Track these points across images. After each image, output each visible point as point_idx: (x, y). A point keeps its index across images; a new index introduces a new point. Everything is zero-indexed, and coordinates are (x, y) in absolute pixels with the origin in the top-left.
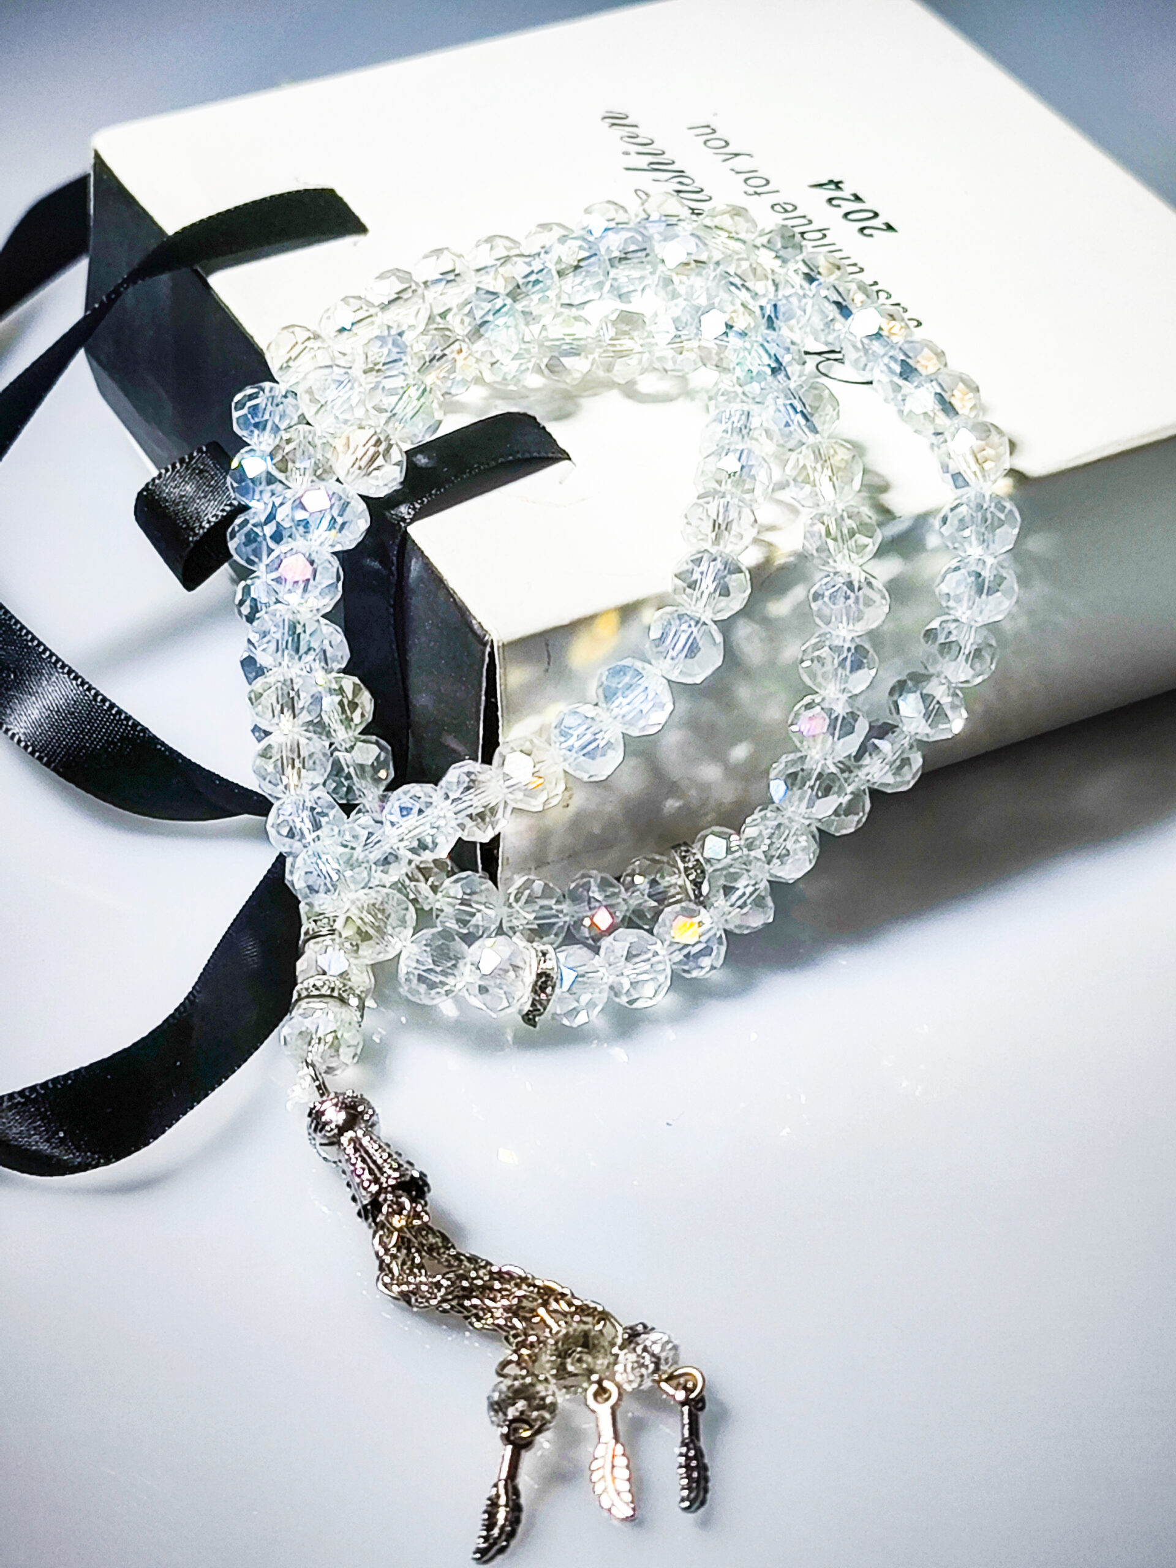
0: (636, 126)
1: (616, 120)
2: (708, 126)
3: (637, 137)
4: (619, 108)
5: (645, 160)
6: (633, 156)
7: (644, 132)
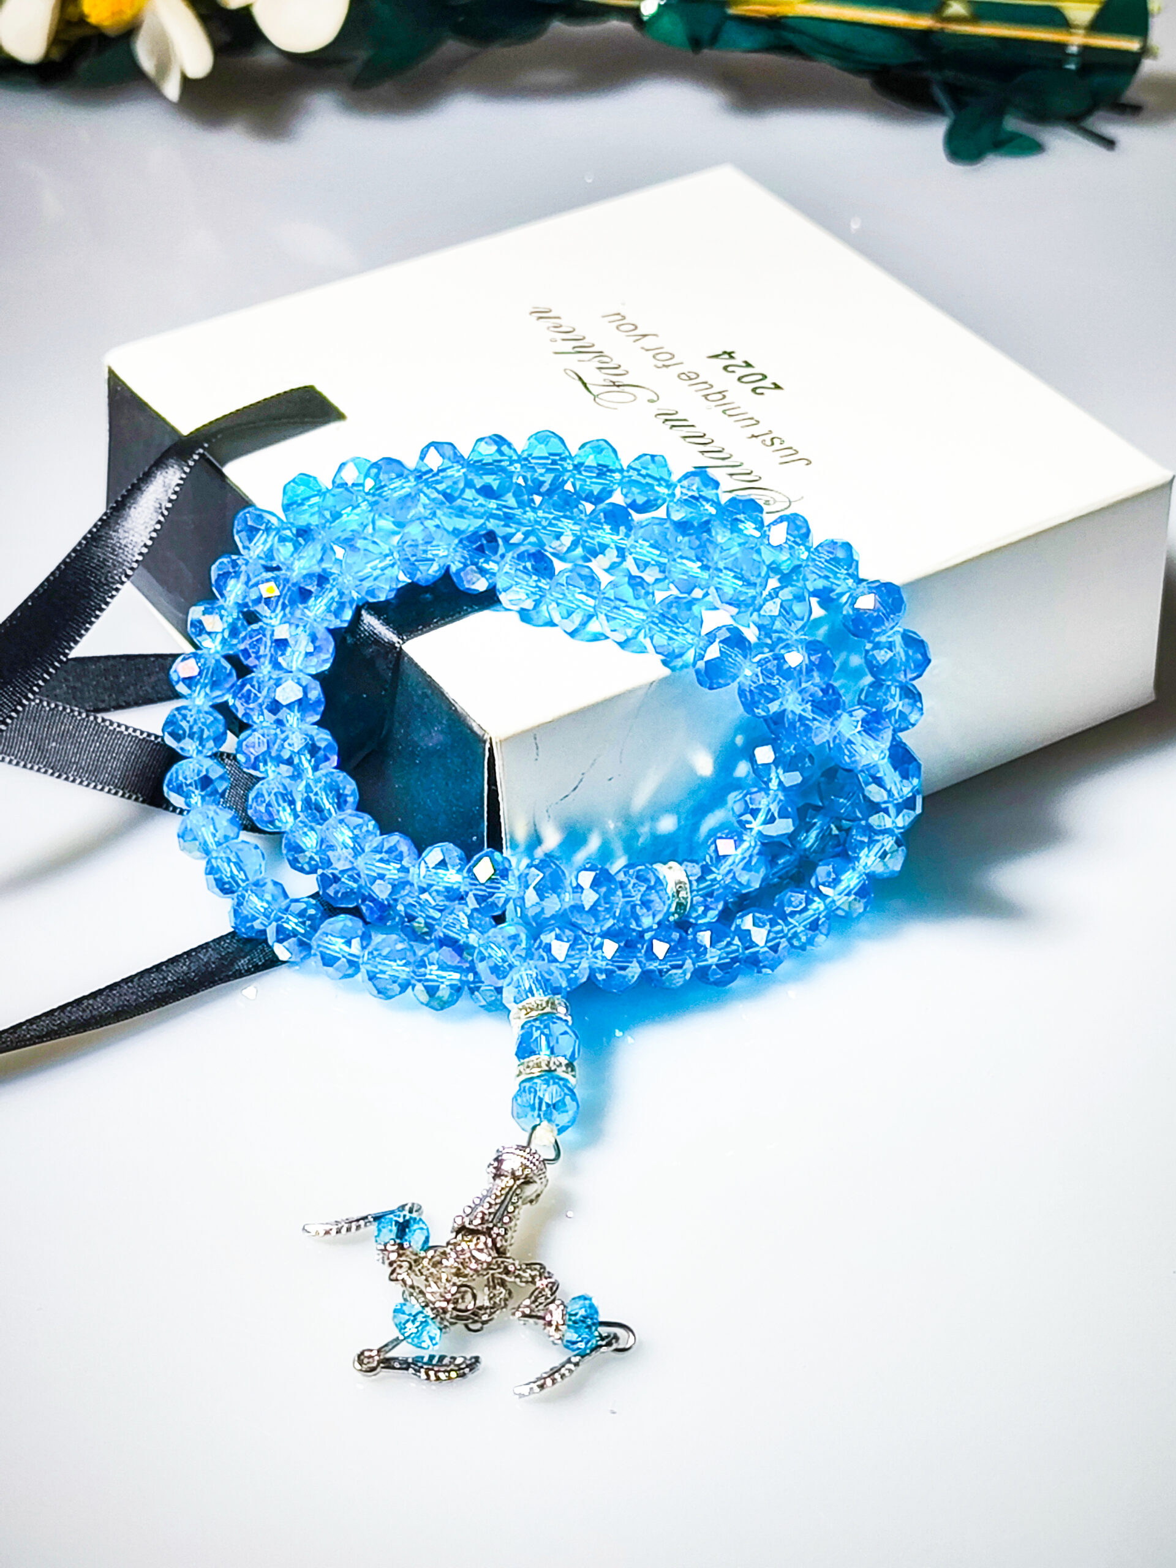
0: (559, 318)
1: (542, 314)
2: (619, 314)
3: (561, 326)
4: (543, 305)
5: (568, 346)
6: (560, 342)
7: (566, 324)
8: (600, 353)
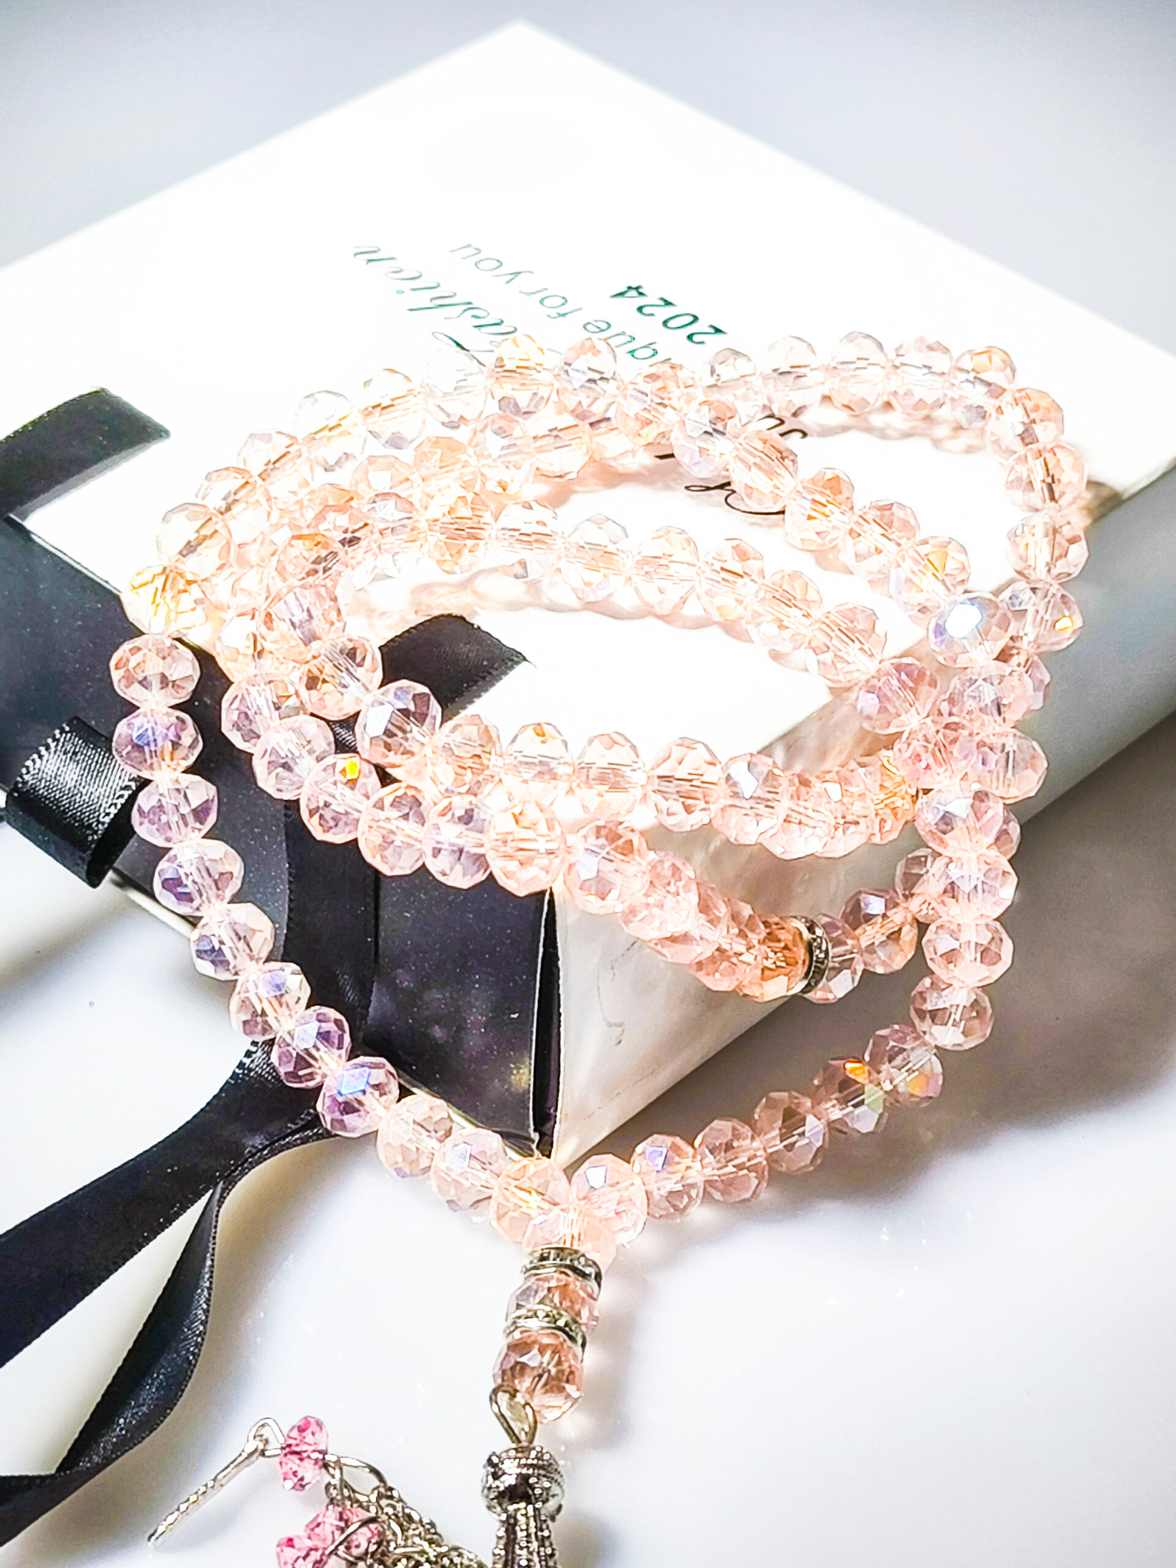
0: (394, 259)
1: (371, 256)
2: (469, 246)
3: (401, 271)
4: (365, 242)
5: (424, 298)
6: (410, 293)
7: (407, 266)
8: (469, 306)
